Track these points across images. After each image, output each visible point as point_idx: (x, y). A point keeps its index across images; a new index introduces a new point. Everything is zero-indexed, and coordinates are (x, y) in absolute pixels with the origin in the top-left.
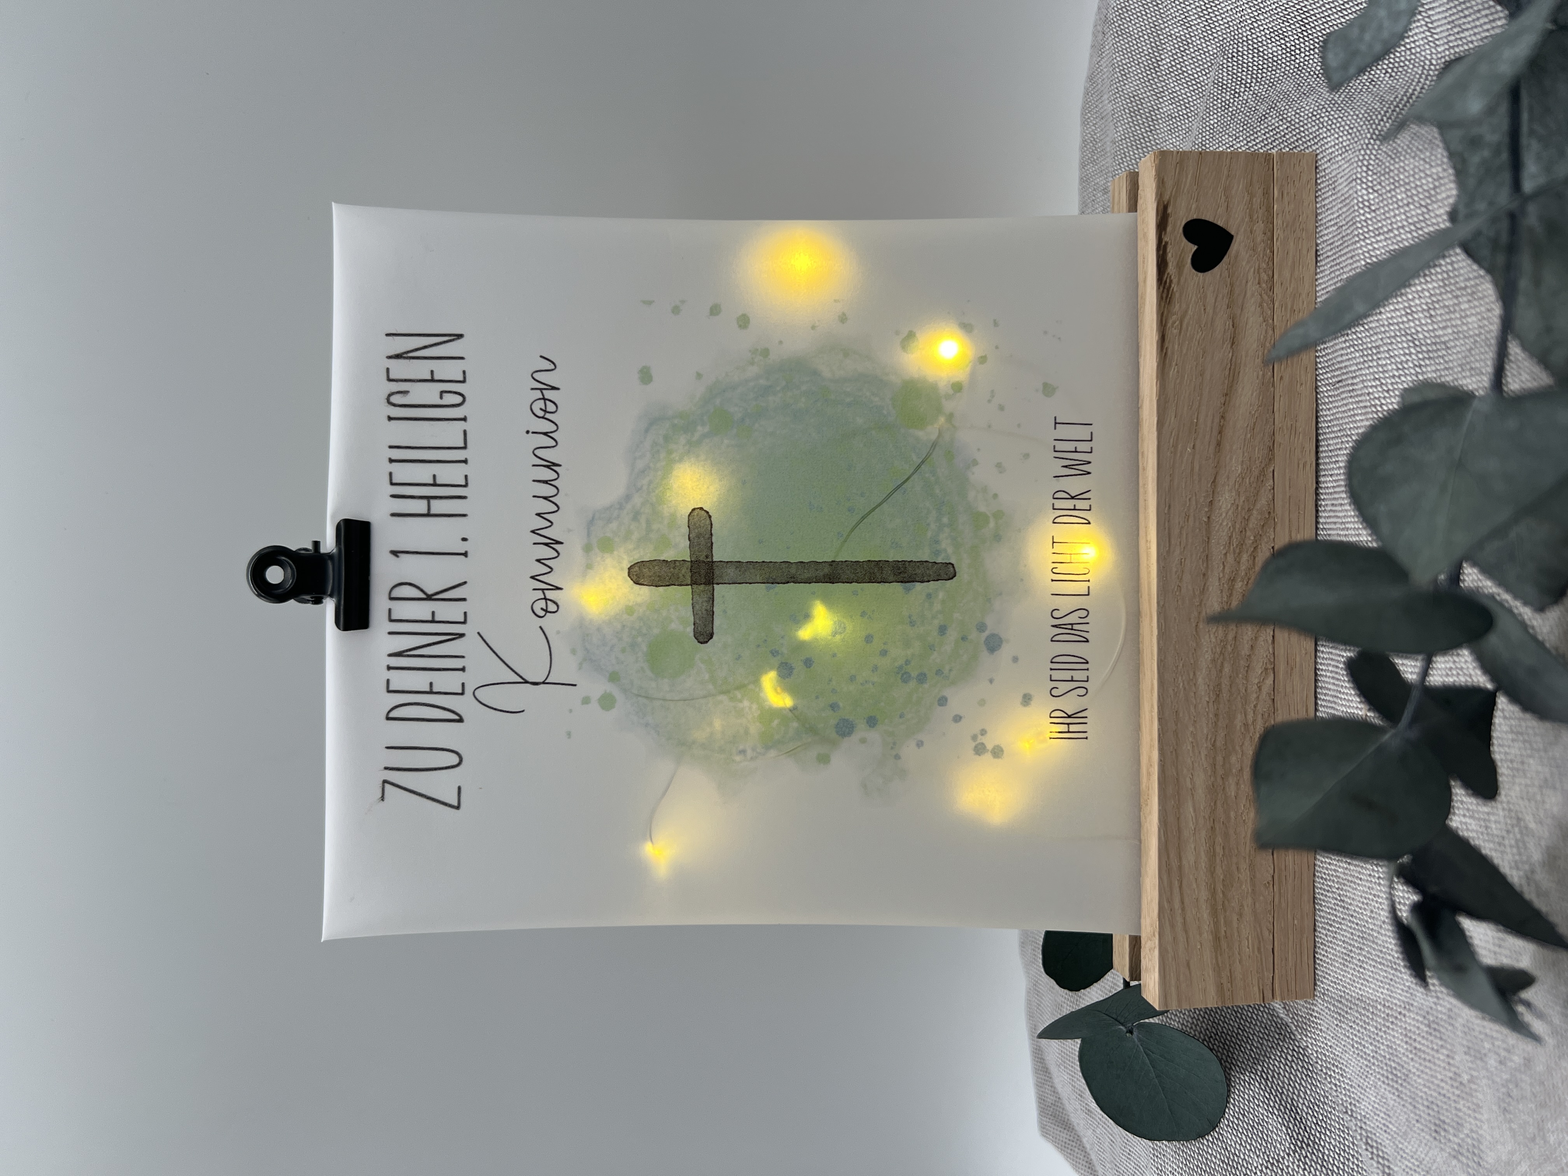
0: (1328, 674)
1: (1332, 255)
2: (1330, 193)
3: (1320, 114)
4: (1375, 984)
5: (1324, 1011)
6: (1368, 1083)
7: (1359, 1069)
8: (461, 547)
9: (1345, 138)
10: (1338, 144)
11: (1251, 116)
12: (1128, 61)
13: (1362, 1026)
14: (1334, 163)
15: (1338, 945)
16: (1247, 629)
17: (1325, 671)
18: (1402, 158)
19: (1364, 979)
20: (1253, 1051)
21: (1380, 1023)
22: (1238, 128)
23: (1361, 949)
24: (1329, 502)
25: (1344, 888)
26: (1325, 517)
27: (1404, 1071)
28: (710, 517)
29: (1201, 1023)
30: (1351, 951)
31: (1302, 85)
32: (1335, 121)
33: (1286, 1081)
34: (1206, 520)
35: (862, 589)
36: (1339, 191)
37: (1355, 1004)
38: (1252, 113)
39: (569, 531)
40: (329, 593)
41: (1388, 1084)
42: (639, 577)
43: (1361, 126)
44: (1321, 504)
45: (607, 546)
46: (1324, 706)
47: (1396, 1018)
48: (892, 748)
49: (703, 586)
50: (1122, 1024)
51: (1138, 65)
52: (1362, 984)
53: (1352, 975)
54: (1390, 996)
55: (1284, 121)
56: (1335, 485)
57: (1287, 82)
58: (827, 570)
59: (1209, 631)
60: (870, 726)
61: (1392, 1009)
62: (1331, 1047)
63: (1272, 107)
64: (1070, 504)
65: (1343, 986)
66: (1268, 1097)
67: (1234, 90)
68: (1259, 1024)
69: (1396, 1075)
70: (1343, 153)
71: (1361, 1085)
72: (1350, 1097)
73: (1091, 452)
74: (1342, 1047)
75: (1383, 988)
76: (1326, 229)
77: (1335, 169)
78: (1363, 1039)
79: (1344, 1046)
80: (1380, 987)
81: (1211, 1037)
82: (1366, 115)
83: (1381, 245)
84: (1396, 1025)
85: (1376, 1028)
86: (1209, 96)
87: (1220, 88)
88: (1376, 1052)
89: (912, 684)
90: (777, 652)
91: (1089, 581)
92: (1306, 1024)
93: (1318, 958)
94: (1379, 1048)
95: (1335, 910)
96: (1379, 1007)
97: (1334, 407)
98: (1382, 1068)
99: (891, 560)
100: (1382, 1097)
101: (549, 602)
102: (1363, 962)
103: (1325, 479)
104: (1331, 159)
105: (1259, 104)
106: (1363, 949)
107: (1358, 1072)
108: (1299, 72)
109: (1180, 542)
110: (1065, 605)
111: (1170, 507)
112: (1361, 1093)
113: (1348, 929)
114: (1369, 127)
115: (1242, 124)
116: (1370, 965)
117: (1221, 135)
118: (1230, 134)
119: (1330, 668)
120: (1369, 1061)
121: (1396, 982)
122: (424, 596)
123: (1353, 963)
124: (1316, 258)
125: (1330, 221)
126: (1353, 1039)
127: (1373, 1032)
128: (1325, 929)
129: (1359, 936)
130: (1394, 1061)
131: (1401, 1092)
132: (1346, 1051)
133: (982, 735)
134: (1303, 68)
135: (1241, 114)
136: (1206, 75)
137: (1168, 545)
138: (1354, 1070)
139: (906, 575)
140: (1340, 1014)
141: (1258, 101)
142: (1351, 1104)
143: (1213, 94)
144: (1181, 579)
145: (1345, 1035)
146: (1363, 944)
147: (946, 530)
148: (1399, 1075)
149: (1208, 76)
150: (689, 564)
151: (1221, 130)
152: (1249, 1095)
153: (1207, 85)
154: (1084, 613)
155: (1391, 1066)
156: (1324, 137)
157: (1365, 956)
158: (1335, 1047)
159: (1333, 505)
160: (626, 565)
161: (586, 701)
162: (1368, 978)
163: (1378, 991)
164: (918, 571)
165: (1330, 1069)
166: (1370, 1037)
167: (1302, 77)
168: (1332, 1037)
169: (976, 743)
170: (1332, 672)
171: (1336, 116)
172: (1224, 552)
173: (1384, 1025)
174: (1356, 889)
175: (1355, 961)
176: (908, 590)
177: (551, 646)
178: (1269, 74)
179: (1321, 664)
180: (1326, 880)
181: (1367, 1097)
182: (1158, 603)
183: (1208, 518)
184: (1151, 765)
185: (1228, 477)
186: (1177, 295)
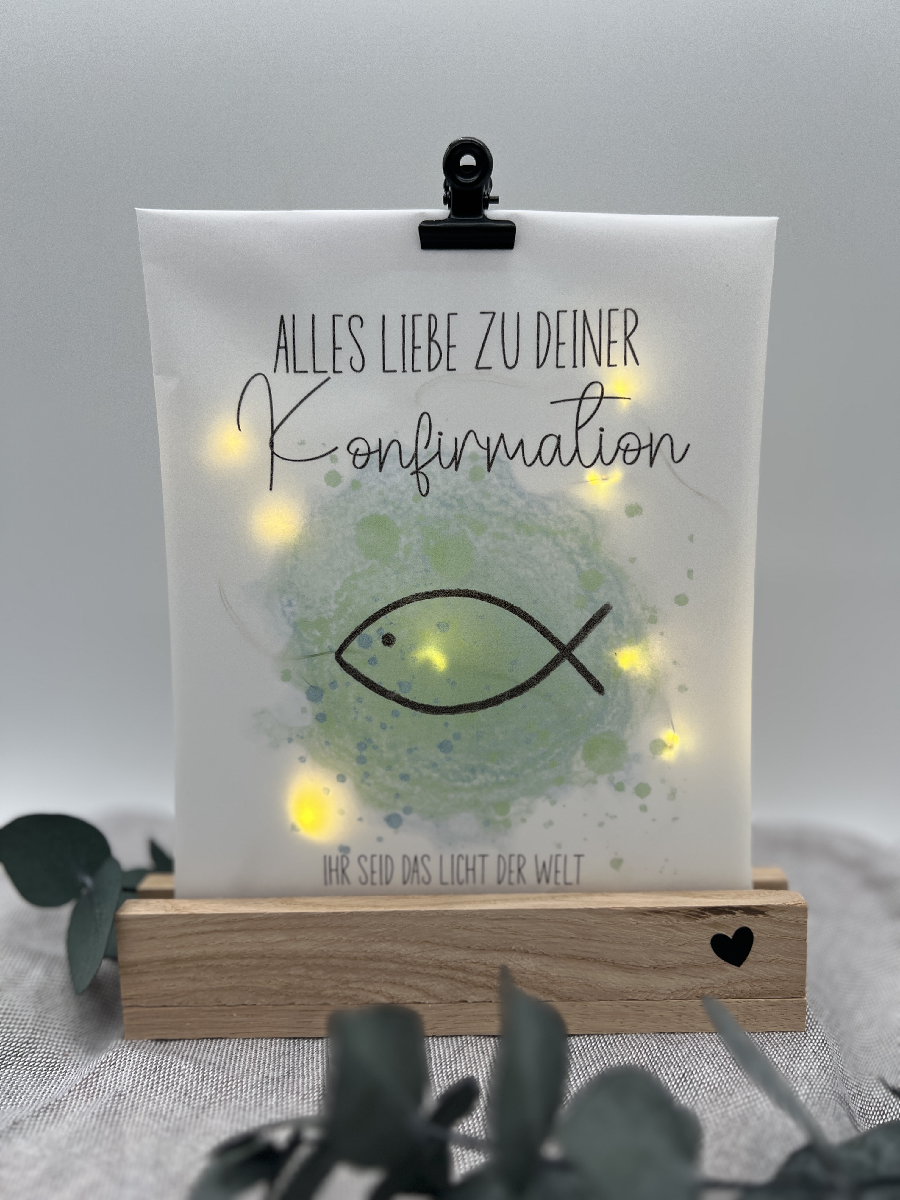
59: (423, 952)
109: (495, 928)
137: (492, 918)
144: (465, 929)
172: (487, 963)
182: (446, 911)
183: (515, 950)
184: (314, 906)
185: (547, 965)
186: (693, 923)
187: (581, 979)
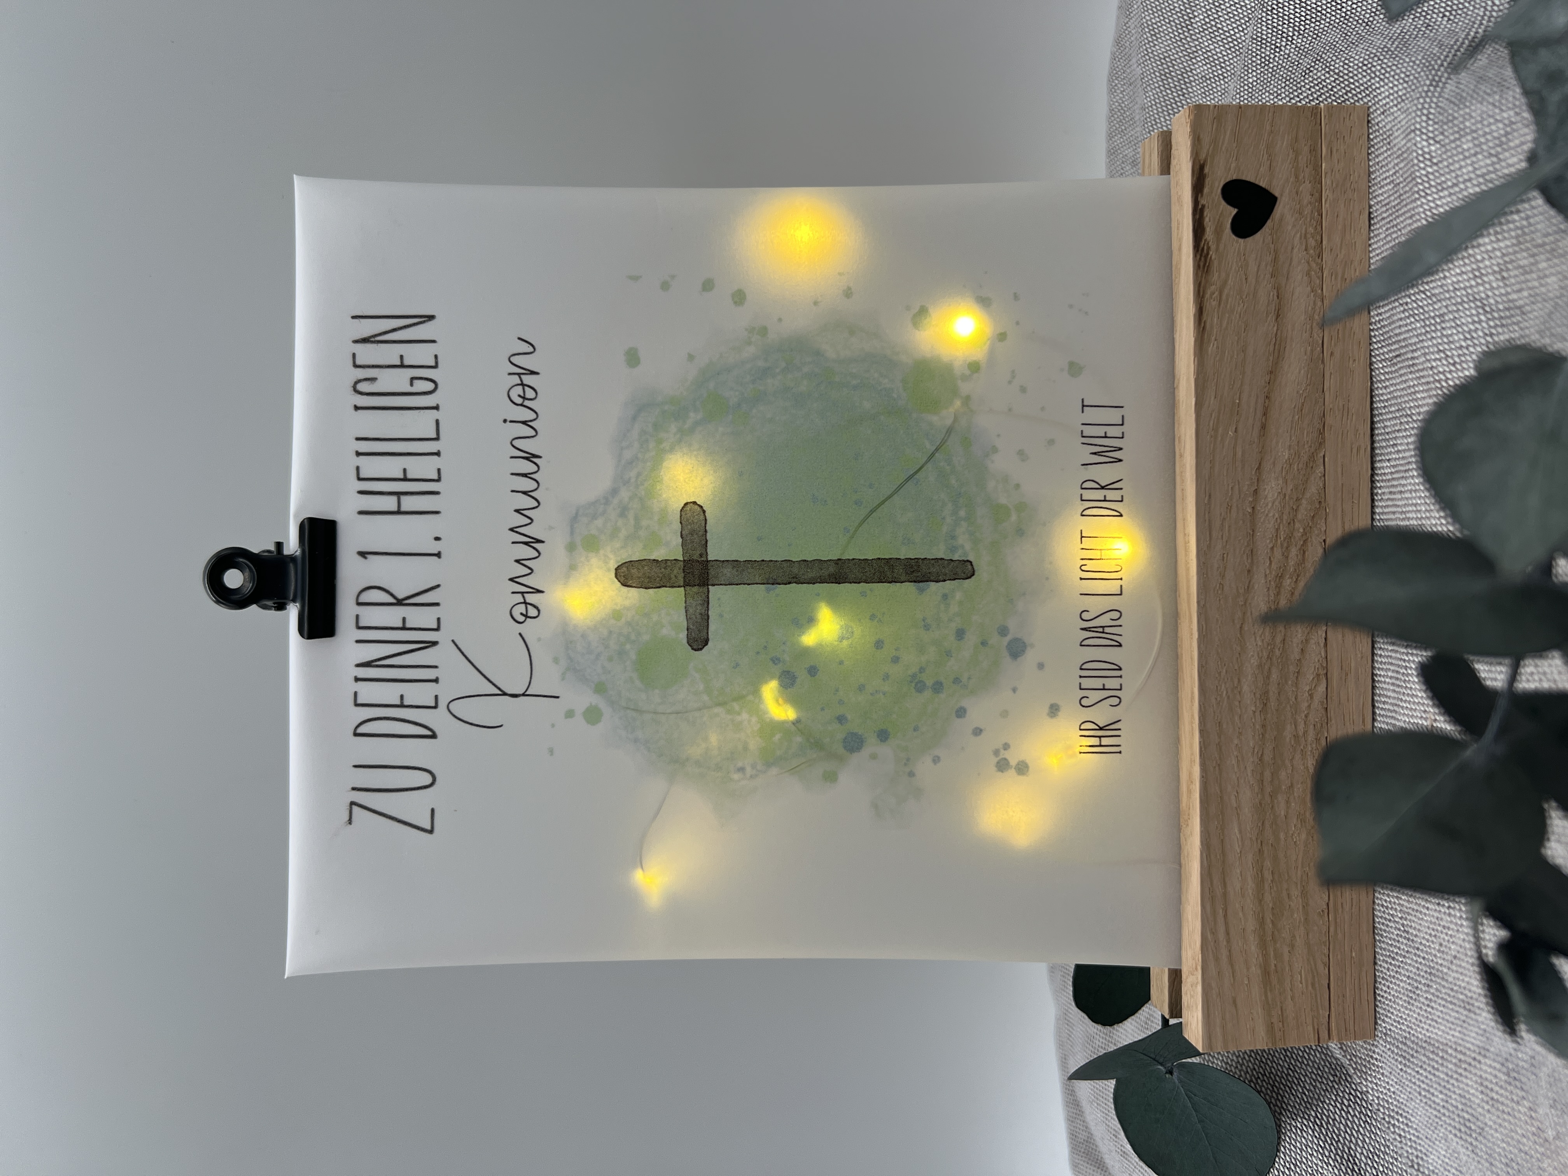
0: (1387, 680)
1: (1388, 216)
2: (1385, 148)
3: (1371, 63)
4: (1445, 1026)
5: (1386, 1053)
6: (1438, 1135)
7: (1427, 1119)
8: (434, 548)
9: (1400, 87)
10: (1392, 94)
11: (1294, 71)
12: (1158, 20)
13: (1430, 1072)
14: (1389, 115)
15: (1401, 981)
16: (1297, 631)
17: (1384, 676)
18: (1468, 104)
19: (1432, 1020)
20: (1305, 1094)
21: (1451, 1070)
22: (1280, 85)
23: (1428, 986)
24: (1386, 490)
25: (1409, 917)
26: (1382, 507)
27: (1479, 1123)
28: (704, 512)
29: (1247, 1062)
30: (1417, 988)
31: (1349, 34)
32: (1388, 70)
33: (1342, 1127)
34: (1250, 510)
35: (871, 590)
36: (1395, 145)
37: (1421, 1047)
38: (1295, 67)
39: (551, 528)
40: (291, 598)
41: (1461, 1138)
42: (627, 579)
43: (1419, 73)
44: (1377, 493)
45: (592, 544)
46: (1383, 716)
47: (1470, 1064)
48: (905, 764)
49: (696, 587)
50: (1161, 1064)
51: (1169, 23)
52: (1430, 1025)
53: (1419, 1014)
54: (1462, 1040)
55: (1332, 73)
56: (1393, 470)
57: (1333, 33)
58: (832, 569)
59: (1255, 633)
60: (881, 741)
61: (1465, 1054)
62: (1394, 1093)
63: (1317, 60)
64: (1100, 494)
65: (1408, 1027)
66: (1323, 1145)
67: (1275, 45)
68: (1311, 1064)
69: (1470, 1128)
70: (1399, 103)
71: (1429, 1136)
72: (1416, 1149)
73: (1122, 438)
74: (1407, 1094)
75: (1455, 1030)
76: (1380, 188)
77: (1390, 122)
78: (1432, 1087)
79: (1410, 1093)
80: (1450, 1029)
81: (1259, 1078)
82: (1424, 61)
83: (1444, 201)
84: (1470, 1072)
85: (1447, 1075)
86: (1247, 53)
87: (1259, 43)
88: (1447, 1102)
89: (928, 693)
90: (778, 659)
91: (1121, 579)
92: (1365, 1066)
93: (1379, 995)
94: (1450, 1097)
95: (1398, 941)
96: (1450, 1051)
97: (1391, 385)
98: (1454, 1120)
99: (902, 557)
100: (1454, 1151)
101: (529, 606)
102: (1431, 1000)
103: (1382, 465)
104: (1385, 111)
105: (1303, 57)
106: (1431, 987)
107: (1426, 1123)
108: (1346, 22)
109: (1222, 535)
110: (1095, 606)
111: (1210, 496)
112: (1429, 1146)
113: (1414, 963)
114: (1427, 73)
115: (1284, 80)
116: (1440, 1004)
117: (1260, 93)
118: (1271, 92)
119: (1390, 674)
120: (1439, 1111)
121: (1469, 1024)
122: (394, 601)
123: (1419, 1002)
124: (1370, 221)
125: (1385, 179)
126: (1419, 1086)
127: (1443, 1079)
128: (1387, 962)
129: (1426, 972)
130: (1467, 1112)
131: (1476, 1147)
132: (1412, 1099)
133: (1005, 749)
134: (1350, 17)
135: (1282, 69)
136: (1243, 31)
137: (1208, 539)
138: (1422, 1120)
139: (919, 574)
140: (1404, 1058)
141: (1302, 55)
142: (1417, 1157)
143: (1251, 50)
144: (1224, 576)
145: (1410, 1081)
146: (1431, 980)
147: (964, 524)
148: (1473, 1127)
149: (1246, 32)
150: (682, 563)
151: (1261, 88)
152: (1301, 1143)
153: (1244, 41)
154: (1116, 615)
155: (1464, 1118)
156: (1377, 88)
157: (1433, 994)
158: (1399, 1093)
159: (1391, 493)
160: (613, 565)
161: (570, 714)
162: (1436, 1018)
163: (1448, 1034)
164: (933, 570)
165: (1393, 1118)
166: (1440, 1085)
167: (1350, 26)
168: (1396, 1083)
169: (998, 759)
170: (1391, 678)
171: (1390, 64)
172: (1271, 545)
173: (1456, 1072)
174: (1422, 919)
175: (1422, 1000)
176: (921, 591)
177: (532, 654)
178: (1313, 25)
179: (1379, 669)
180: (1387, 908)
181: (1437, 1151)
182: (1198, 602)
183: (1253, 508)
184: (1192, 782)
185: (1274, 463)
186: (1216, 263)
187: (1293, 417)
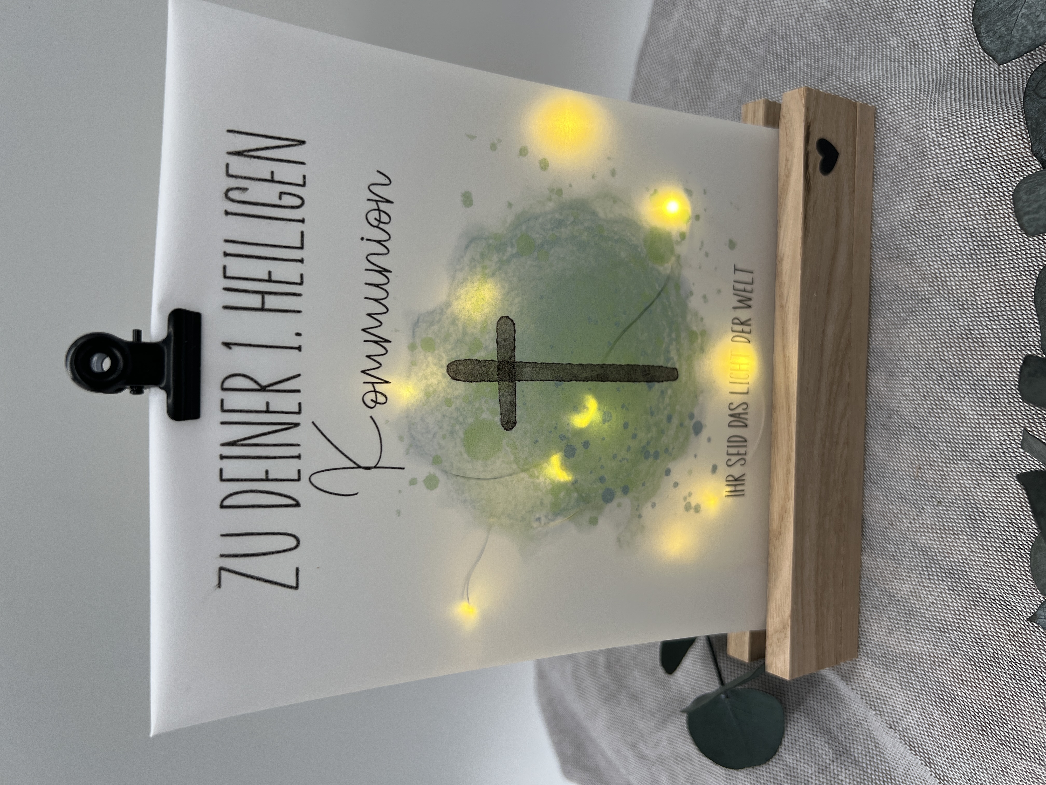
8: (295, 342)
28: (514, 324)
35: (621, 387)
39: (397, 330)
42: (456, 374)
45: (429, 345)
48: (637, 510)
49: (507, 382)
58: (599, 371)
60: (624, 494)
64: (740, 328)
73: (752, 292)
89: (651, 460)
90: (564, 437)
91: (747, 383)
99: (641, 364)
101: (378, 394)
110: (737, 400)
122: (258, 387)
133: (689, 496)
139: (649, 376)
147: (674, 343)
150: (497, 363)
154: (746, 406)
160: (445, 363)
161: (413, 482)
164: (657, 374)
169: (686, 502)
176: (650, 388)
177: (381, 434)
